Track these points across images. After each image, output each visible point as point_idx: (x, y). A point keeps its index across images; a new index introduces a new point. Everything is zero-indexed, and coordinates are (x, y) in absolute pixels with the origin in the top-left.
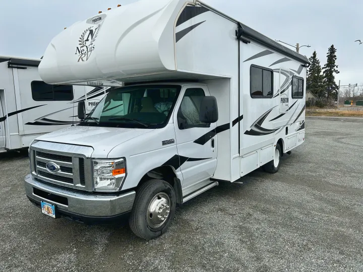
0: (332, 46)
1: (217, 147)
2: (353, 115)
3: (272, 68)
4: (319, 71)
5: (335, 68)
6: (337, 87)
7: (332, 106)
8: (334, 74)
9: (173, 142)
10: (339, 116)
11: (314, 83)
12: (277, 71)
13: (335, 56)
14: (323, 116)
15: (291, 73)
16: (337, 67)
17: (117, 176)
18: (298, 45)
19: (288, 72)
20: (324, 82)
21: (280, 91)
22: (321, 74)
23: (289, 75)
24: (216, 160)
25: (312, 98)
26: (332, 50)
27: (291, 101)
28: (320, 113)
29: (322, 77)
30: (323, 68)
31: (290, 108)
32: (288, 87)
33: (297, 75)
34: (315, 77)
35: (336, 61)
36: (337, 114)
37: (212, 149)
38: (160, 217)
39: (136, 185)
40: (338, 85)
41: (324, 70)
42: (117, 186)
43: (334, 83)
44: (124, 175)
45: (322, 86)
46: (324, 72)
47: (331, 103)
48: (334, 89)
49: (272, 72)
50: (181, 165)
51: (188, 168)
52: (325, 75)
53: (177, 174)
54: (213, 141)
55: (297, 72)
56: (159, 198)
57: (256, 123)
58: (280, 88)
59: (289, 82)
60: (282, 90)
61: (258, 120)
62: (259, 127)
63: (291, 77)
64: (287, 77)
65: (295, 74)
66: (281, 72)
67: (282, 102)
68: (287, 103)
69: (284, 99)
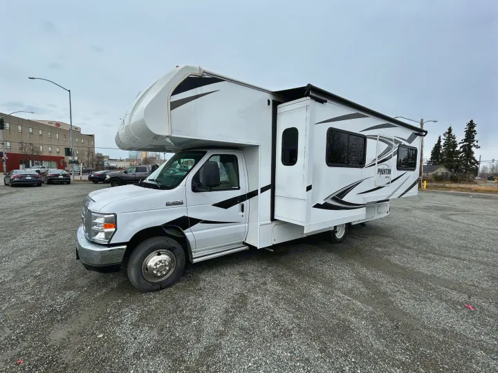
0: (472, 121)
1: (248, 213)
2: (490, 192)
3: (365, 133)
4: (455, 146)
5: (475, 143)
6: (478, 163)
7: (471, 182)
8: (473, 149)
9: (182, 203)
10: (473, 192)
11: (449, 158)
12: (374, 137)
13: (475, 131)
14: (452, 191)
15: (396, 142)
16: (477, 142)
17: (106, 230)
18: (422, 120)
19: (391, 140)
20: (461, 157)
21: (377, 161)
22: (458, 149)
23: (393, 143)
24: (247, 224)
25: (447, 173)
26: (471, 125)
27: (395, 173)
28: (449, 188)
29: (459, 152)
30: (460, 143)
31: (392, 181)
32: (390, 157)
33: (407, 144)
34: (450, 151)
35: (476, 136)
36: (470, 189)
37: (241, 213)
38: (155, 272)
39: (128, 240)
40: (478, 160)
41: (462, 145)
42: (106, 239)
43: (474, 159)
44: (113, 230)
45: (458, 161)
46: (461, 147)
47: (468, 178)
48: (473, 164)
49: (365, 138)
50: (191, 226)
51: (203, 230)
52: (462, 150)
53: (186, 234)
54: (243, 206)
55: (407, 141)
56: (160, 254)
57: (335, 195)
58: (378, 157)
59: (393, 151)
60: (381, 159)
61: (339, 192)
62: (339, 200)
63: (396, 145)
64: (389, 145)
65: (403, 142)
66: (379, 140)
67: (379, 173)
68: (388, 175)
69: (383, 170)
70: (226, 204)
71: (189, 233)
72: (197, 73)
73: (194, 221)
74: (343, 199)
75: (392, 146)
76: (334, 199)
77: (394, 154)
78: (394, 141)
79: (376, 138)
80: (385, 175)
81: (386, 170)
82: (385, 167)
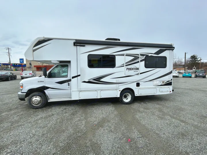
3: (114, 54)
9: (43, 81)
12: (121, 55)
15: (143, 55)
31: (141, 74)
37: (68, 86)
53: (45, 92)
54: (69, 83)
55: (154, 54)
56: (36, 97)
57: (95, 78)
58: (126, 63)
59: (140, 60)
60: (129, 64)
61: (97, 77)
62: (98, 80)
63: (143, 57)
64: (136, 57)
65: (150, 55)
66: (126, 56)
67: (128, 70)
68: (136, 70)
69: (131, 68)
70: (61, 83)
72: (43, 39)
73: (48, 88)
74: (101, 80)
75: (139, 57)
76: (94, 80)
77: (141, 61)
78: (140, 55)
79: (123, 55)
80: (134, 71)
81: (134, 68)
82: (133, 67)
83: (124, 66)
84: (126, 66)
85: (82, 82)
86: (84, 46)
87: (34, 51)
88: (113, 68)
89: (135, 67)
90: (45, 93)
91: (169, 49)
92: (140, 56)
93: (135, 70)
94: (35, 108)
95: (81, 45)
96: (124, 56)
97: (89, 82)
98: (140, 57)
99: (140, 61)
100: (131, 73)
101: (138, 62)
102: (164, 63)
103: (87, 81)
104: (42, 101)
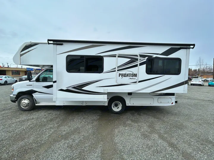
9: (32, 85)
12: (112, 56)
15: (144, 56)
33: (162, 56)
49: (101, 57)
51: (38, 95)
55: (162, 54)
56: (25, 100)
57: (75, 86)
58: (118, 67)
59: (138, 63)
60: (122, 68)
61: (79, 85)
62: (79, 89)
63: (144, 59)
64: (133, 59)
65: (155, 56)
66: (118, 57)
67: (121, 76)
68: (133, 77)
69: (125, 74)
71: (34, 95)
73: (35, 92)
74: (83, 89)
75: (137, 60)
76: (74, 88)
77: (141, 64)
78: (139, 56)
79: (114, 56)
80: (129, 77)
81: (130, 74)
82: (128, 73)
83: (115, 71)
84: (118, 70)
85: (59, 90)
86: (62, 44)
87: (21, 55)
88: (99, 73)
89: (132, 73)
90: (33, 96)
91: (186, 47)
92: (139, 58)
93: (131, 77)
94: (23, 110)
95: (58, 43)
96: (116, 57)
97: (68, 91)
98: (139, 60)
99: (139, 65)
100: (126, 80)
101: (136, 66)
102: (177, 67)
103: (65, 89)
104: (30, 104)
